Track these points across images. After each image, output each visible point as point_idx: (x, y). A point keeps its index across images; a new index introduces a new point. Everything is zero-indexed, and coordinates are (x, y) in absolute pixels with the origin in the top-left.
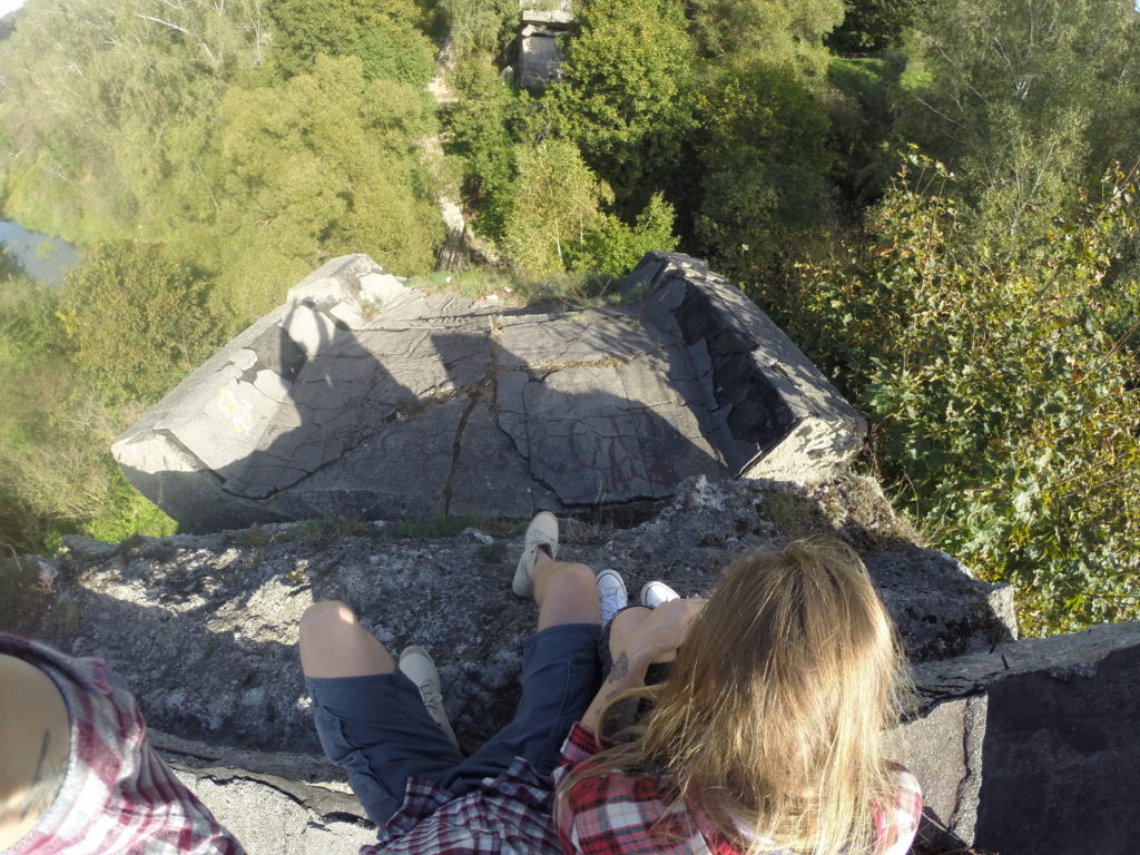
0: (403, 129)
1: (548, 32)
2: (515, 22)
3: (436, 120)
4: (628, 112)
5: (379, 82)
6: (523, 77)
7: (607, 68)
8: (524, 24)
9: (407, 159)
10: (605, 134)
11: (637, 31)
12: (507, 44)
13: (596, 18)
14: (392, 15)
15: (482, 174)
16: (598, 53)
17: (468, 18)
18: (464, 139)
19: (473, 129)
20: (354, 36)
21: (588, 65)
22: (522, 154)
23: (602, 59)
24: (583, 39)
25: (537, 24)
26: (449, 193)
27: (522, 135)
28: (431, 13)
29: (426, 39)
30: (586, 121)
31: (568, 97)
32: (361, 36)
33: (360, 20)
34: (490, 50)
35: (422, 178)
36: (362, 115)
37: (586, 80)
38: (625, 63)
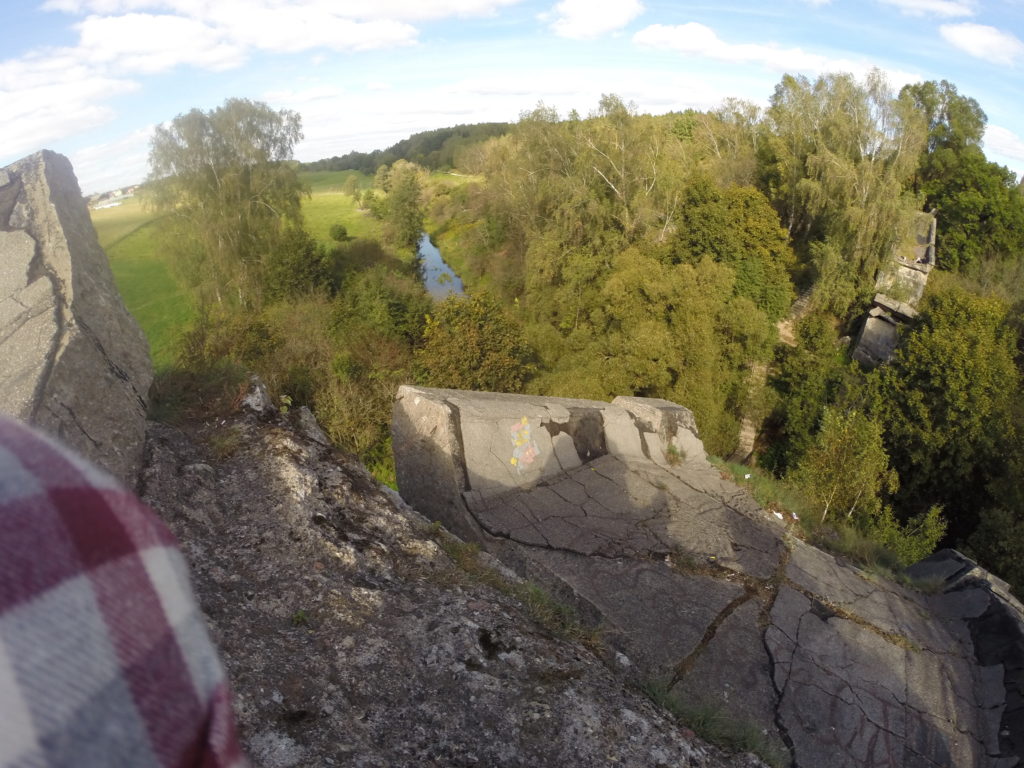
0: (744, 346)
1: (891, 319)
2: (867, 300)
3: (772, 353)
4: (938, 417)
5: (743, 299)
6: (856, 350)
7: (935, 369)
8: (874, 305)
9: (735, 373)
10: (910, 428)
11: (973, 343)
12: (853, 317)
13: (939, 318)
14: (772, 252)
15: (790, 416)
16: (932, 352)
17: (831, 282)
18: (787, 379)
19: (798, 375)
20: (738, 256)
21: (919, 360)
22: (829, 414)
23: (934, 359)
24: (923, 335)
25: (885, 309)
26: (754, 418)
27: (838, 398)
28: (803, 266)
29: (792, 285)
30: (898, 410)
31: (891, 382)
32: (743, 259)
33: (747, 246)
34: (838, 316)
35: (740, 393)
36: (718, 318)
37: (913, 373)
38: (953, 369)
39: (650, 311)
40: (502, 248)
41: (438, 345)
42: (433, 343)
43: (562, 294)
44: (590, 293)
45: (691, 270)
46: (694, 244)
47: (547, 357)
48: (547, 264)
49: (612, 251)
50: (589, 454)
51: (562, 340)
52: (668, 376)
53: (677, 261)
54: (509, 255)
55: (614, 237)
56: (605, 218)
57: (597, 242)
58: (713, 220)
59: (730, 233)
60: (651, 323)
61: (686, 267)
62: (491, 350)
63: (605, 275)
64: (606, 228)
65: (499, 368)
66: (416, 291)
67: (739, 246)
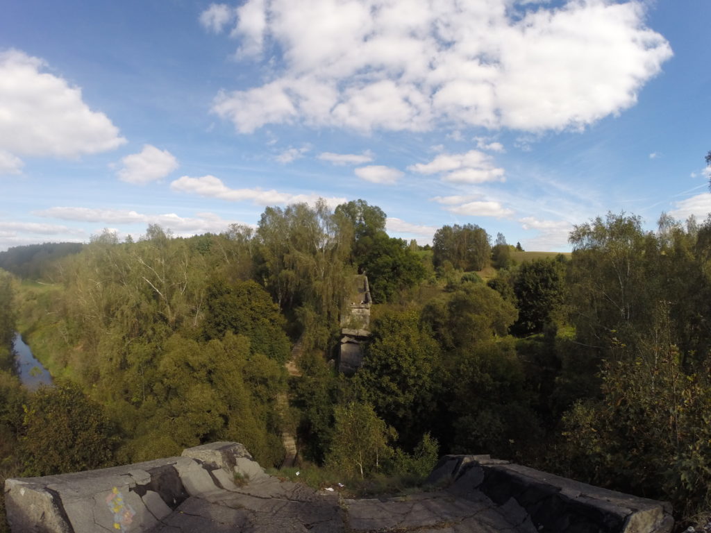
0: (267, 386)
1: (355, 341)
2: (338, 334)
3: (287, 384)
4: (404, 387)
5: (258, 355)
6: (340, 366)
7: (391, 360)
8: (343, 336)
9: (266, 406)
10: (390, 399)
11: (407, 338)
12: (332, 347)
13: (383, 332)
14: (271, 320)
15: (312, 421)
16: (385, 351)
17: (312, 329)
18: (303, 398)
19: (308, 393)
20: (249, 327)
21: (380, 359)
22: (338, 410)
23: (388, 355)
24: (377, 344)
25: (350, 336)
26: (290, 431)
27: (339, 399)
28: (292, 324)
29: (288, 338)
30: (378, 392)
31: (368, 378)
32: (253, 329)
33: (253, 319)
34: (322, 349)
35: (274, 417)
36: (244, 372)
37: (379, 367)
38: (401, 357)
39: (196, 378)
40: (79, 343)
41: (37, 431)
42: (32, 429)
43: (129, 375)
44: (150, 371)
45: (219, 343)
46: (218, 324)
47: (127, 427)
48: (115, 353)
49: (162, 338)
50: (175, 501)
51: (136, 411)
52: (220, 421)
53: (208, 338)
54: (85, 349)
55: (161, 328)
56: (154, 314)
57: (150, 332)
58: (228, 306)
59: (240, 313)
60: (199, 386)
61: (215, 341)
62: (80, 429)
63: (158, 356)
64: (155, 321)
65: (90, 444)
66: (13, 384)
67: (248, 320)
